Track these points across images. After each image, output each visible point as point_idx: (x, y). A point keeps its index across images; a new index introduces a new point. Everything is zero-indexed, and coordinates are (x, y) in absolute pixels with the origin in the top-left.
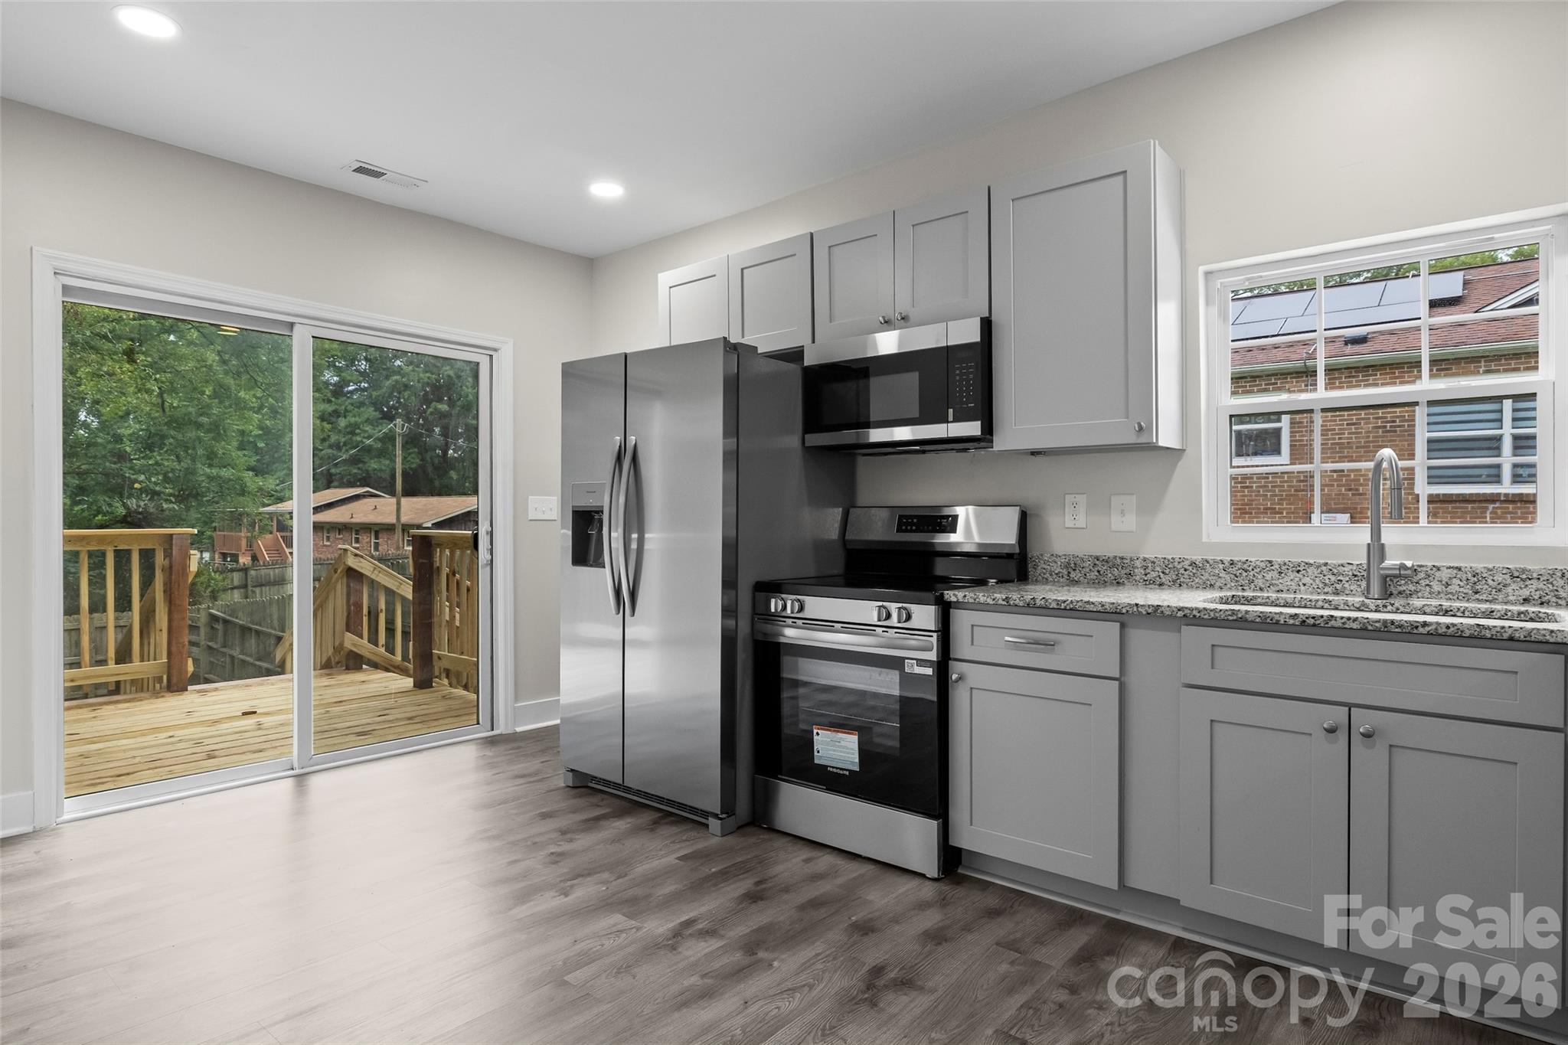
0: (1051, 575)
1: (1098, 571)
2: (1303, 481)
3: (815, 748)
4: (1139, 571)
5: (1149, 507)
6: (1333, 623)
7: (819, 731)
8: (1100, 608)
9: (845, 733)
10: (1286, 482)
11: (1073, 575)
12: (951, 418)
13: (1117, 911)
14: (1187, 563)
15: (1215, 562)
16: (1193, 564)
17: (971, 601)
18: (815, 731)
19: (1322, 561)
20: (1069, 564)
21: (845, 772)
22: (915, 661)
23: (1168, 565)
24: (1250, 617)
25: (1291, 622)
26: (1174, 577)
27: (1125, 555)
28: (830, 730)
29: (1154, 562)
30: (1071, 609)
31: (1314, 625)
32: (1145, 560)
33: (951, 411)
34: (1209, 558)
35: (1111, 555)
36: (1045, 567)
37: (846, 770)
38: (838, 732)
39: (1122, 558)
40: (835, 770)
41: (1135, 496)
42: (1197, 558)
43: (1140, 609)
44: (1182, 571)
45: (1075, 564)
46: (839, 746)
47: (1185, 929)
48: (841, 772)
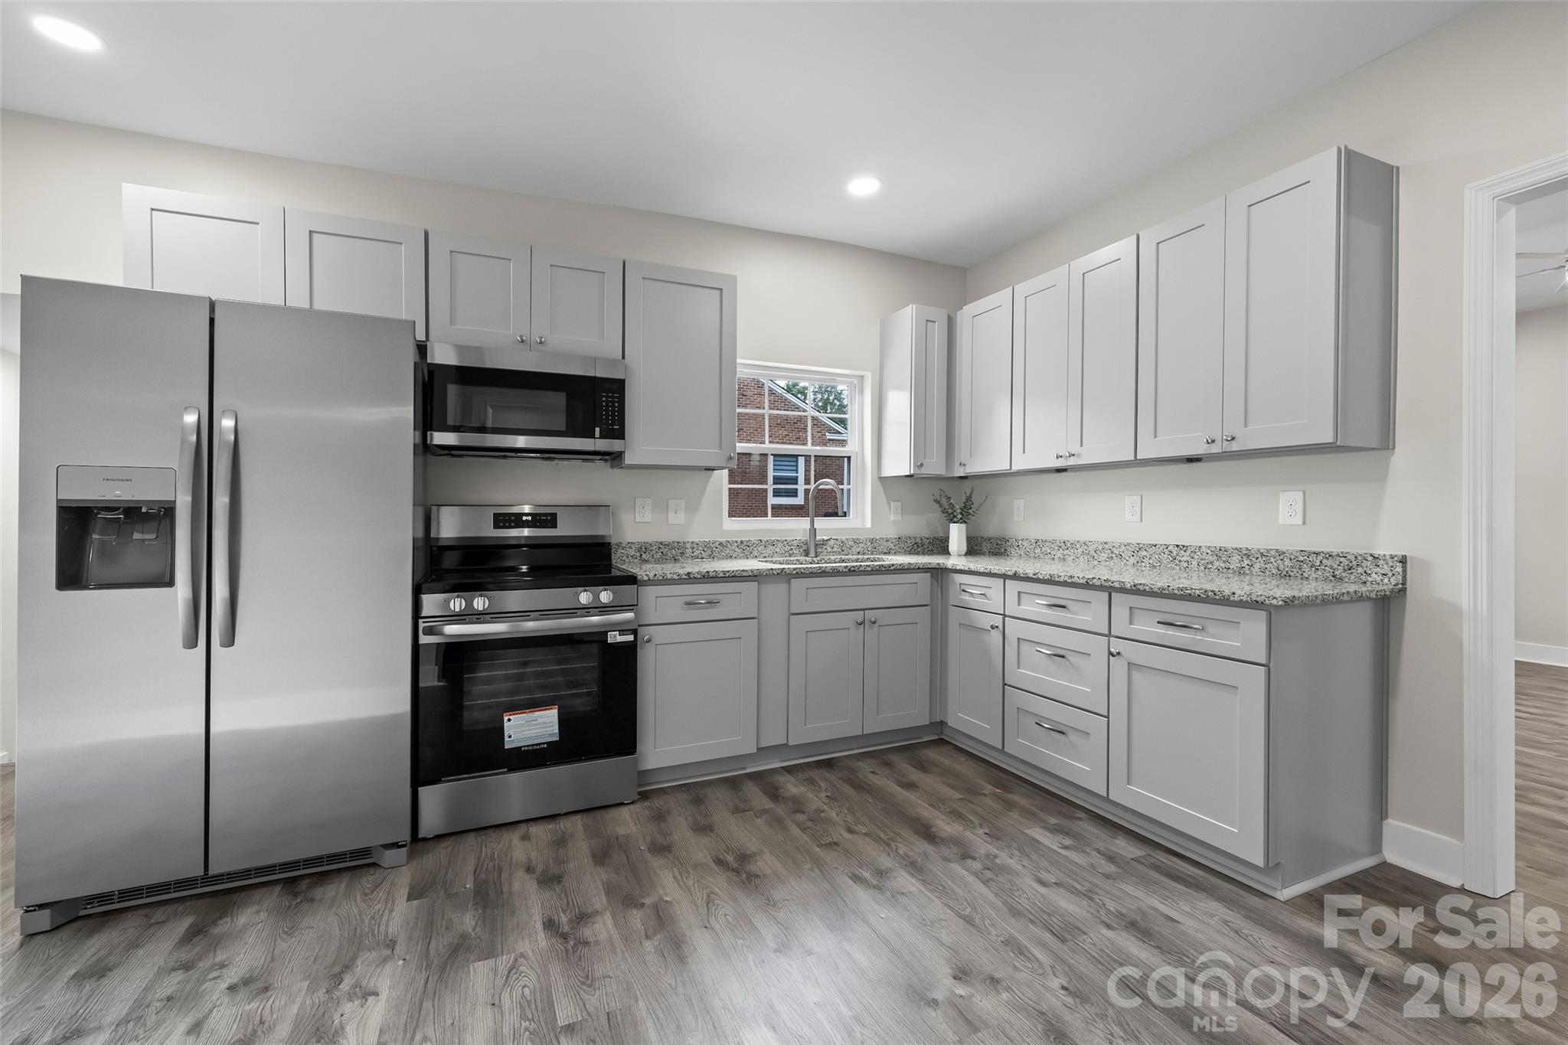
0: (628, 557)
1: (662, 553)
3: (506, 734)
4: (689, 551)
5: (692, 508)
6: (861, 569)
7: (510, 717)
8: (750, 574)
9: (540, 710)
11: (644, 556)
12: (597, 434)
13: (745, 768)
14: (718, 543)
15: (733, 542)
16: (721, 544)
17: (661, 578)
18: (506, 719)
19: (785, 539)
20: (641, 548)
21: (542, 746)
22: (618, 632)
23: (706, 546)
24: (827, 570)
25: (845, 570)
26: (710, 553)
27: (680, 540)
28: (525, 713)
29: (698, 544)
30: (732, 576)
31: (854, 571)
32: (692, 543)
33: (597, 430)
34: (729, 540)
35: (671, 541)
36: (623, 551)
37: (544, 743)
38: (534, 711)
39: (678, 543)
40: (530, 748)
41: (683, 501)
42: (723, 540)
43: (774, 572)
44: (715, 549)
45: (646, 549)
46: (536, 725)
47: (782, 761)
48: (538, 747)
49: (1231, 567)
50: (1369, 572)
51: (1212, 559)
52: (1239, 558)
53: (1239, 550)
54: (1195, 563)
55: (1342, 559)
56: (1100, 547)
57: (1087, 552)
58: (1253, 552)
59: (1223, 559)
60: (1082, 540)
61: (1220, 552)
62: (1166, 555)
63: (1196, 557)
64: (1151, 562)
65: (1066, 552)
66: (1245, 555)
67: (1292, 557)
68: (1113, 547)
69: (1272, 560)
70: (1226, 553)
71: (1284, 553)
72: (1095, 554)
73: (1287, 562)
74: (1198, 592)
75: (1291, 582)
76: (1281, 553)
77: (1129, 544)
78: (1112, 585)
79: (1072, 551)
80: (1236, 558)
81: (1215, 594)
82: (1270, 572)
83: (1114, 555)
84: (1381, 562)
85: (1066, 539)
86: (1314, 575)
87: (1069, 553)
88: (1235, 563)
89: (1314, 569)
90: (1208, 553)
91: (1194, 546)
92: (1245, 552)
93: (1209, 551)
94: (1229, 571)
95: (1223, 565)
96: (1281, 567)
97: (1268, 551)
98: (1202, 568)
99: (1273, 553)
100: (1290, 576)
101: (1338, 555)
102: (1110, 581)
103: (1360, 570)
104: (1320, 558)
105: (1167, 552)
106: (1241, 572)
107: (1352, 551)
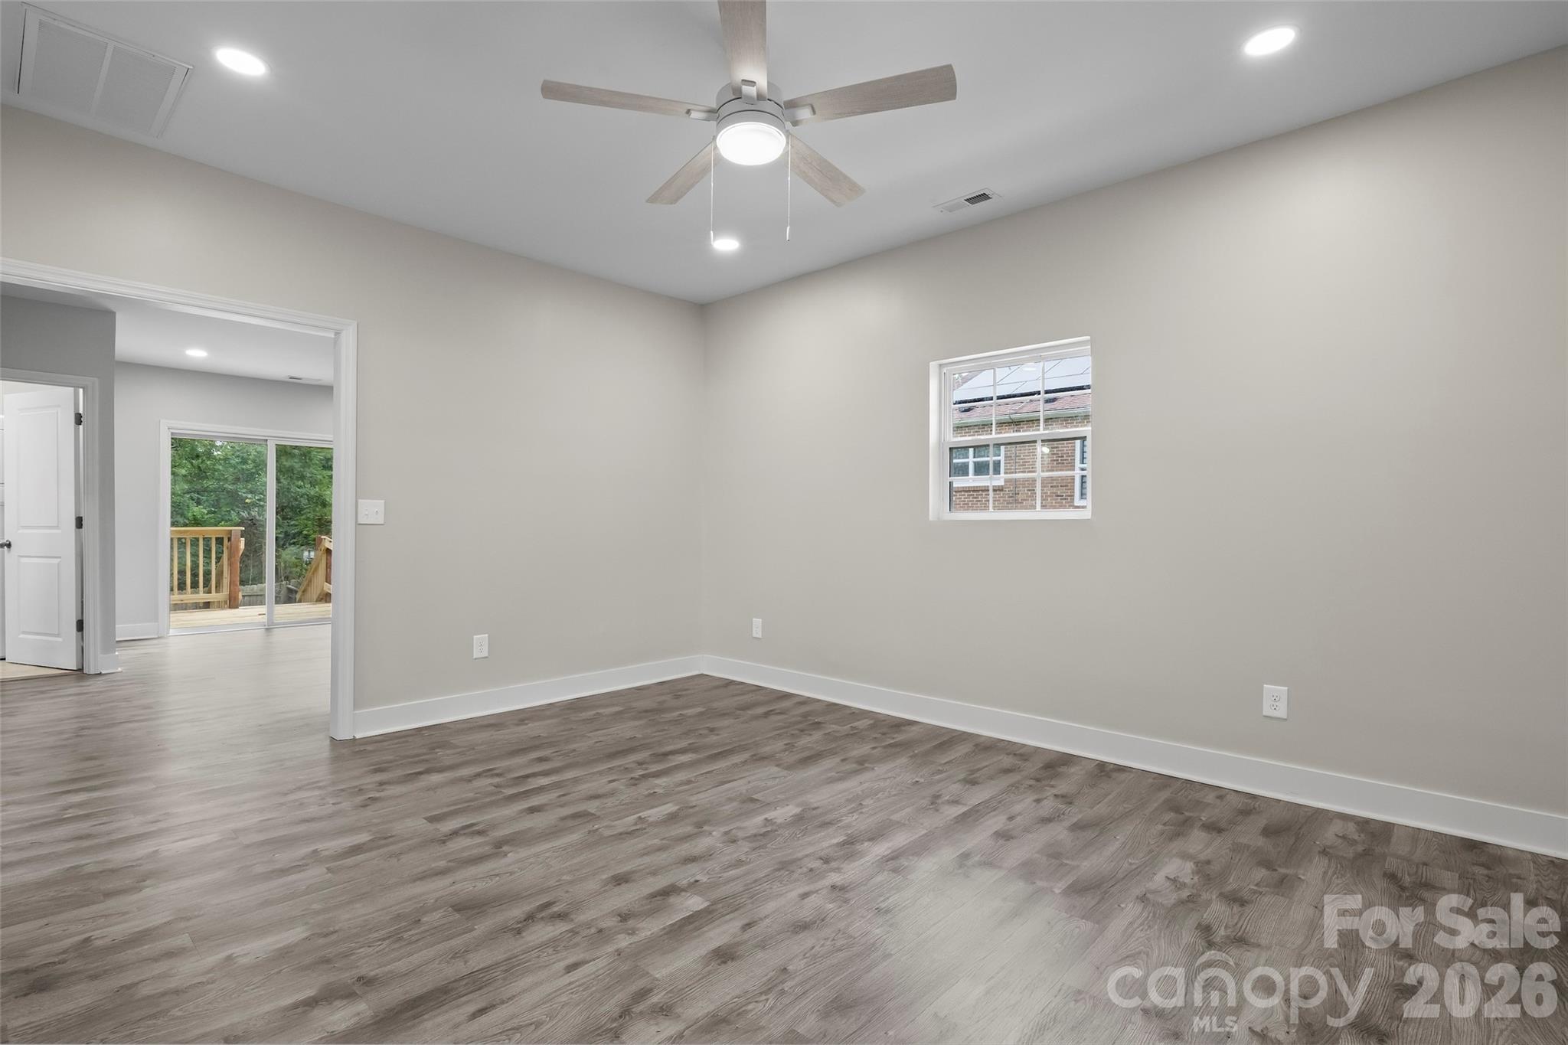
2: (1011, 497)
10: (1002, 497)
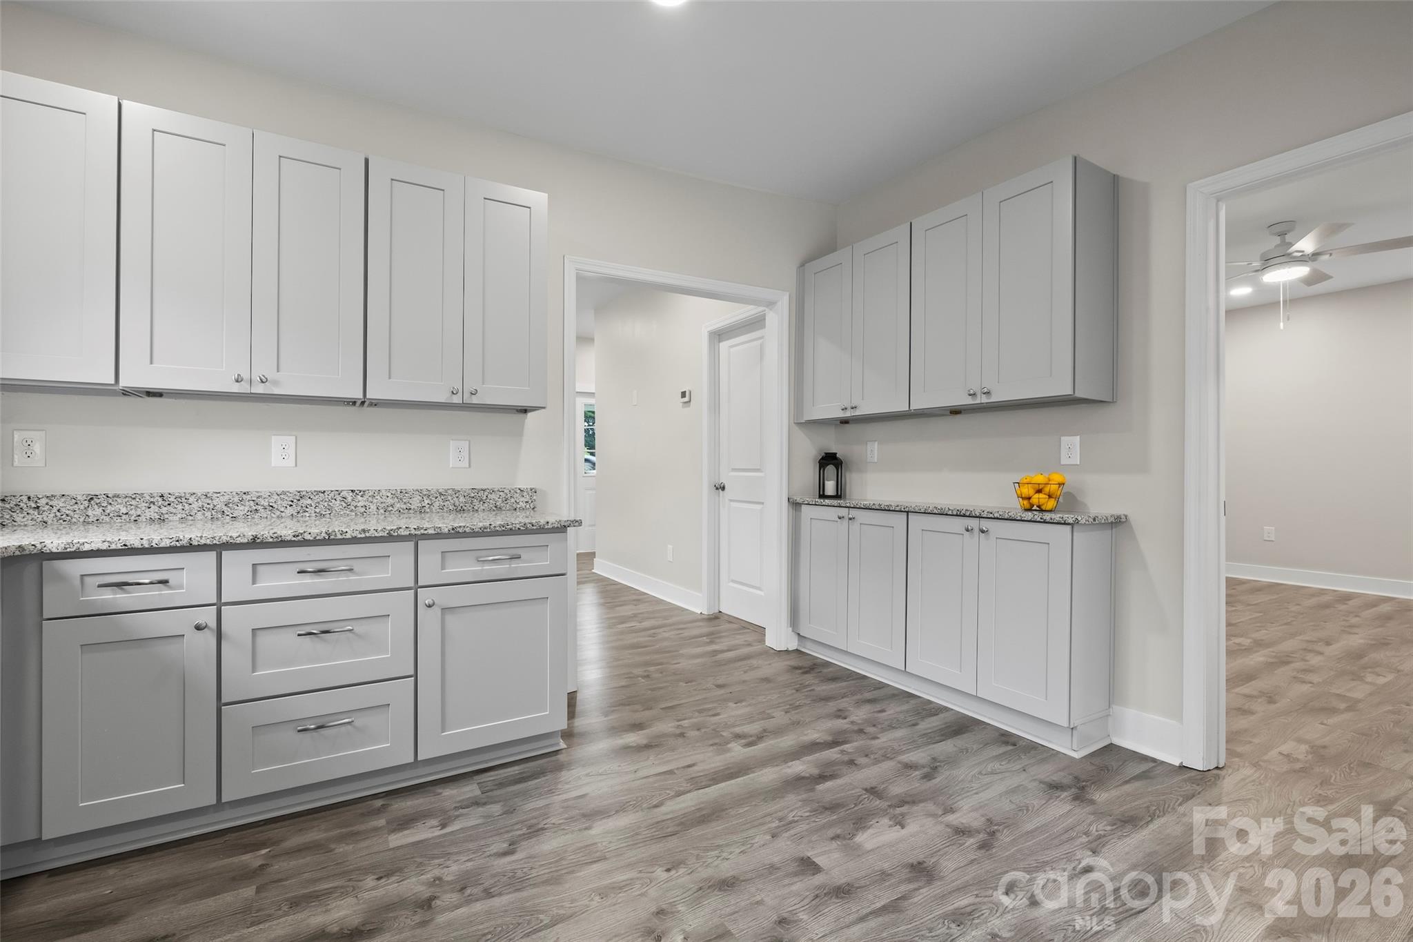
49: (412, 507)
50: (518, 501)
51: (392, 501)
52: (420, 498)
53: (420, 491)
54: (373, 507)
55: (501, 493)
56: (236, 499)
57: (211, 506)
58: (432, 492)
59: (404, 501)
60: (199, 492)
61: (401, 494)
62: (338, 502)
63: (375, 501)
64: (317, 510)
65: (164, 510)
66: (425, 495)
67: (466, 494)
68: (258, 497)
69: (450, 498)
70: (407, 495)
71: (459, 491)
72: (225, 508)
73: (462, 499)
74: (518, 526)
75: (465, 515)
76: (456, 492)
77: (284, 493)
78: (426, 532)
79: (180, 507)
80: (417, 499)
81: (533, 525)
82: (447, 508)
83: (259, 507)
84: (525, 494)
85: (165, 491)
86: (482, 508)
87: (174, 511)
88: (416, 503)
89: (482, 503)
90: (388, 497)
91: (372, 491)
92: (425, 493)
93: (389, 494)
94: (411, 511)
95: (405, 507)
96: (457, 504)
97: (446, 491)
98: (382, 511)
99: (450, 492)
100: (464, 510)
101: (498, 491)
102: (422, 528)
103: (513, 500)
104: (486, 493)
105: (339, 498)
106: (421, 510)
107: (507, 487)
